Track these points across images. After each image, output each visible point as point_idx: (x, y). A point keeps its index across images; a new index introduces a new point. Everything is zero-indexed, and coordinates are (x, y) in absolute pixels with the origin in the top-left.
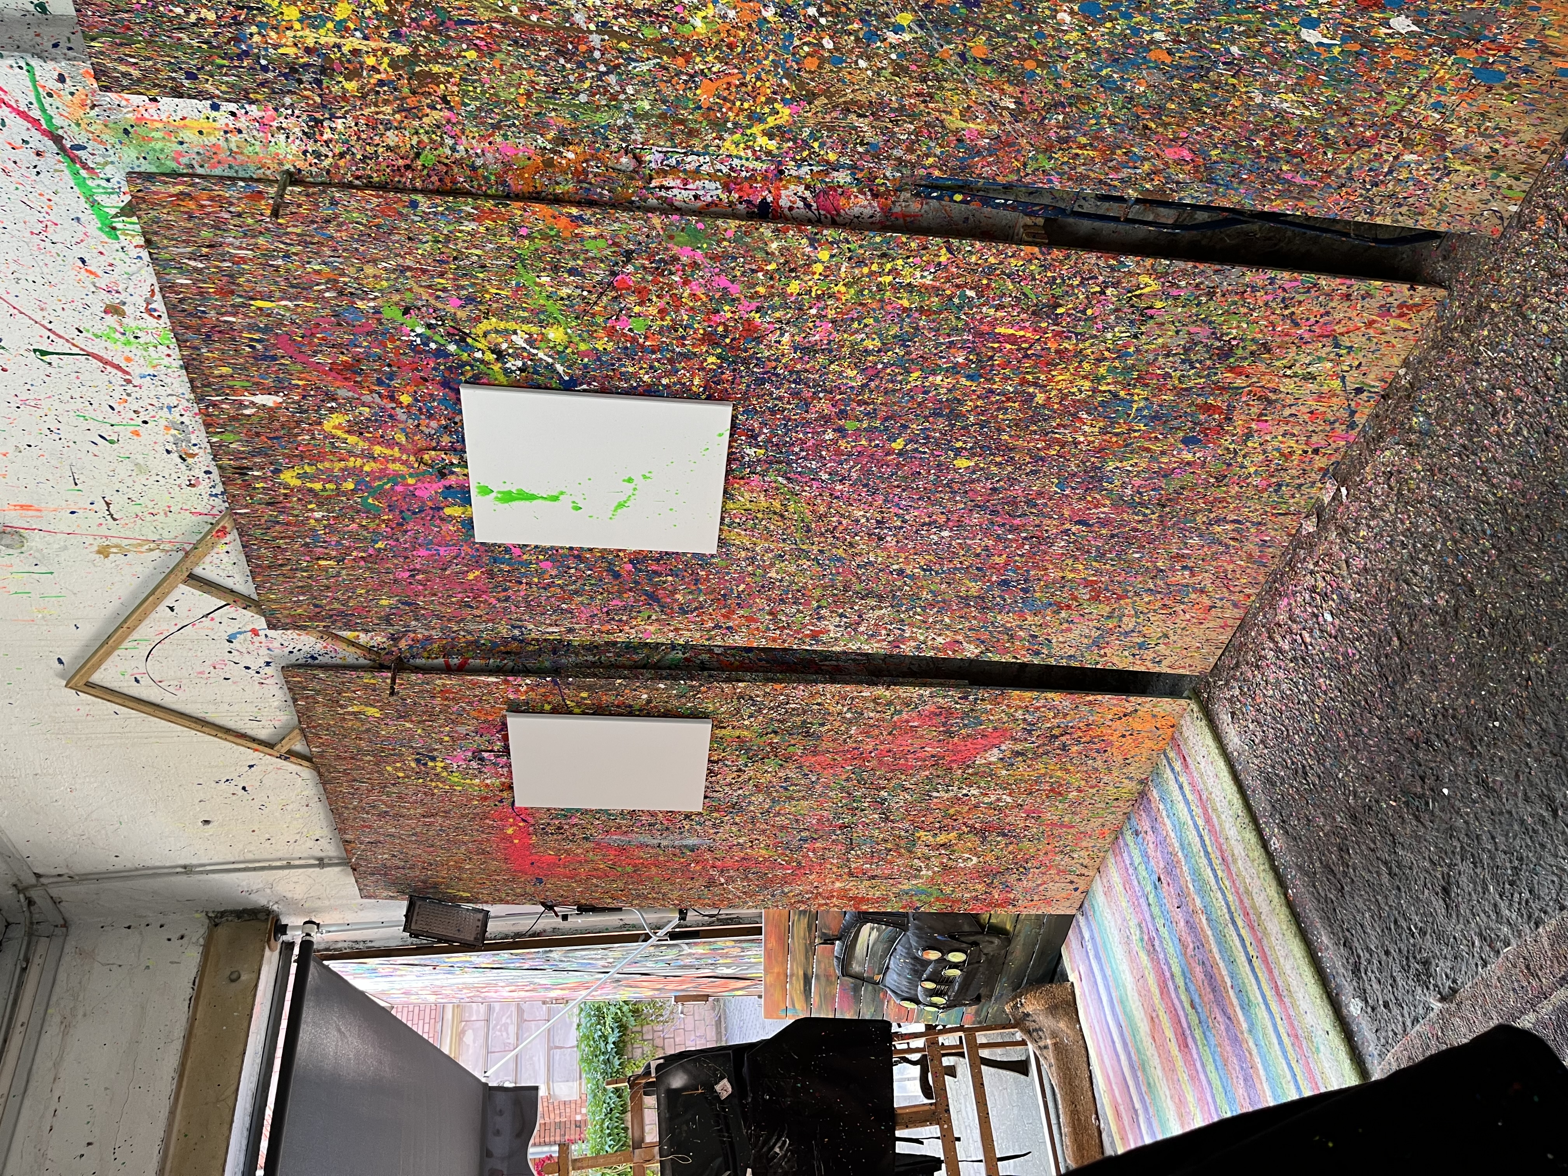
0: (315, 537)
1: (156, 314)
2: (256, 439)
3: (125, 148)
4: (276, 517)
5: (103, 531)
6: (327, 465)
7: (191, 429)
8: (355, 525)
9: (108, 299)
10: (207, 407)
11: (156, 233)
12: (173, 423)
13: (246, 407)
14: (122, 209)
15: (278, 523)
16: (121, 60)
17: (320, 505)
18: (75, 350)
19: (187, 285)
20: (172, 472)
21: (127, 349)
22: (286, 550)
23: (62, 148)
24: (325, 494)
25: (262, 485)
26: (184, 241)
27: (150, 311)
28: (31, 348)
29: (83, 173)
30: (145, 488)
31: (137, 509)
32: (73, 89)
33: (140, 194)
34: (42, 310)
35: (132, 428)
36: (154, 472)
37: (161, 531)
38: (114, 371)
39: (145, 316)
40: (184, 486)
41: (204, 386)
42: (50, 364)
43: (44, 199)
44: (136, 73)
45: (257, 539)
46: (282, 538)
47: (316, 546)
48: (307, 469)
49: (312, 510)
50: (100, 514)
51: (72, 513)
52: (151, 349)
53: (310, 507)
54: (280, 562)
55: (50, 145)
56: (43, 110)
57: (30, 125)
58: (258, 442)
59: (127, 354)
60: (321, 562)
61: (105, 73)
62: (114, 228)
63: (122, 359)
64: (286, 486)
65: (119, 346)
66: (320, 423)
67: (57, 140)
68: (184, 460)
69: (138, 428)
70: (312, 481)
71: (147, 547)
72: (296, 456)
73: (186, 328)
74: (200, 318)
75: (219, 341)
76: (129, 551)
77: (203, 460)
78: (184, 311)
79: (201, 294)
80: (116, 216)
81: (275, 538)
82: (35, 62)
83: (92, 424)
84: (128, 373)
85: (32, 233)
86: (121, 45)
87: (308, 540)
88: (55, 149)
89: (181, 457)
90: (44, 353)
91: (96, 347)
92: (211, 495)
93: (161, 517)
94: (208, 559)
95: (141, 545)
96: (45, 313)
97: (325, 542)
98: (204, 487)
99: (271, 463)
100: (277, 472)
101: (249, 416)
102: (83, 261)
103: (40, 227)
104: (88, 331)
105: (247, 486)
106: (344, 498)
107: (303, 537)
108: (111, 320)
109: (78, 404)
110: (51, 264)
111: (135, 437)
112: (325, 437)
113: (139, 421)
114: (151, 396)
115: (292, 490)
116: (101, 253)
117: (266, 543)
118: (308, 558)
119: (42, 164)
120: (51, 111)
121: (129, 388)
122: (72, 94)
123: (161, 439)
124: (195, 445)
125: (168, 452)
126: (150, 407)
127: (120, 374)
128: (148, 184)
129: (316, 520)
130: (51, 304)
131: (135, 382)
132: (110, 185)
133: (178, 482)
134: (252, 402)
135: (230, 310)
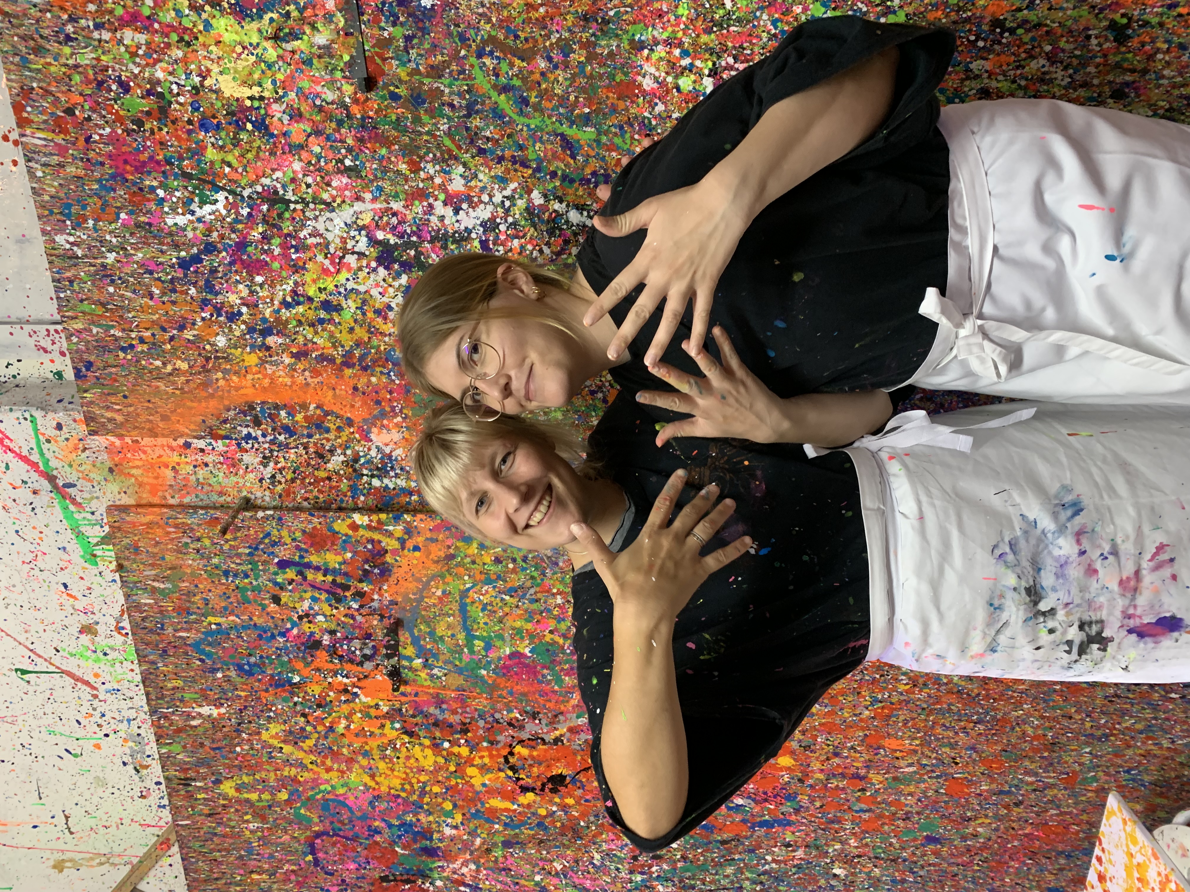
0: (250, 851)
1: (124, 632)
2: (201, 750)
3: (109, 485)
4: (214, 828)
5: (60, 845)
6: (263, 775)
7: (146, 741)
8: (288, 837)
9: (85, 620)
10: (159, 719)
11: (128, 559)
12: (132, 735)
13: (194, 718)
14: (103, 538)
15: (215, 834)
16: (108, 408)
17: (255, 815)
18: (52, 669)
19: (149, 604)
20: (127, 784)
21: (97, 665)
22: (221, 863)
23: (55, 487)
24: (261, 804)
25: (203, 796)
26: (150, 565)
27: (119, 629)
28: (14, 668)
29: (72, 508)
30: (101, 801)
31: (92, 823)
32: (67, 436)
33: (116, 524)
34: (26, 632)
35: (94, 742)
36: (110, 786)
37: (111, 844)
38: (84, 687)
39: (114, 633)
40: (136, 798)
41: (158, 698)
42: (28, 682)
43: (37, 532)
44: (119, 418)
45: (195, 851)
46: (219, 851)
47: (250, 859)
48: (246, 779)
49: (248, 821)
50: (59, 828)
51: (35, 827)
52: (118, 664)
53: (246, 818)
54: (216, 876)
55: (45, 485)
56: (42, 454)
57: (29, 468)
58: (201, 753)
59: (96, 670)
60: (255, 876)
61: (93, 419)
62: (95, 556)
63: (91, 676)
64: (225, 797)
65: (90, 663)
66: (259, 733)
67: (52, 479)
68: (138, 771)
69: (99, 741)
70: (249, 792)
71: (98, 861)
72: (236, 766)
73: (147, 644)
74: (158, 634)
75: (173, 656)
76: (82, 865)
77: (156, 771)
78: (145, 628)
79: (161, 612)
80: (97, 544)
81: (212, 851)
82: (38, 414)
83: (60, 740)
84: (95, 689)
85: (24, 562)
86: (109, 394)
87: (243, 853)
88: (49, 487)
89: (135, 768)
90: (24, 672)
91: (70, 665)
92: (159, 806)
93: (113, 830)
94: (152, 873)
95: (92, 859)
96: (28, 635)
97: (258, 854)
98: (153, 799)
99: (213, 774)
100: (218, 782)
101: (196, 727)
102: (65, 586)
103: (31, 556)
104: (64, 650)
105: (190, 796)
106: (278, 809)
107: (238, 850)
108: (85, 639)
109: (49, 720)
110: (37, 590)
111: (97, 750)
112: (263, 747)
113: (101, 734)
114: (114, 710)
115: (230, 800)
116: (82, 578)
117: (204, 856)
118: (242, 872)
119: (37, 501)
120: (48, 455)
121: (96, 703)
122: (67, 439)
123: (119, 751)
124: (149, 756)
125: (125, 764)
126: (112, 721)
127: (88, 689)
128: (123, 515)
129: (252, 832)
130: (37, 626)
131: (101, 697)
132: (94, 517)
133: (130, 794)
134: (199, 714)
135: (185, 626)
